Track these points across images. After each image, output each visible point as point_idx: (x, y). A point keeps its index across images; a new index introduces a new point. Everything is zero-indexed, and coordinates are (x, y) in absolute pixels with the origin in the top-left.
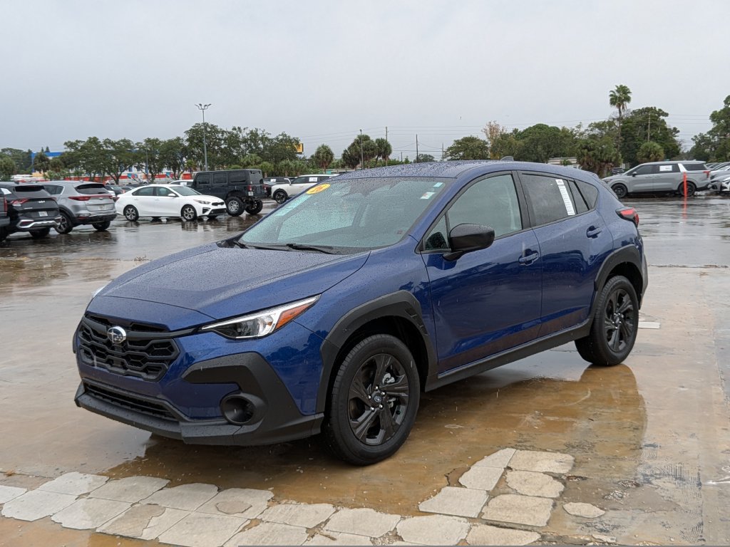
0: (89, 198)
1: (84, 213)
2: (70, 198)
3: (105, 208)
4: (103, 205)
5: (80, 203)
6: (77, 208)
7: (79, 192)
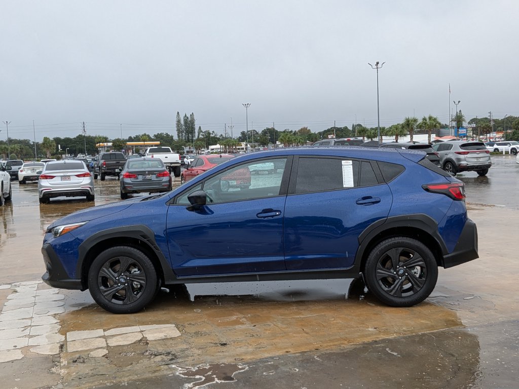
0: (468, 153)
1: (464, 163)
2: (455, 153)
3: (481, 160)
4: (480, 158)
5: (462, 157)
6: (459, 160)
7: (462, 149)
